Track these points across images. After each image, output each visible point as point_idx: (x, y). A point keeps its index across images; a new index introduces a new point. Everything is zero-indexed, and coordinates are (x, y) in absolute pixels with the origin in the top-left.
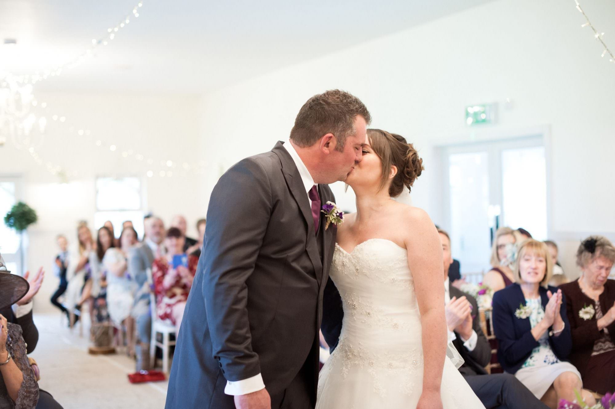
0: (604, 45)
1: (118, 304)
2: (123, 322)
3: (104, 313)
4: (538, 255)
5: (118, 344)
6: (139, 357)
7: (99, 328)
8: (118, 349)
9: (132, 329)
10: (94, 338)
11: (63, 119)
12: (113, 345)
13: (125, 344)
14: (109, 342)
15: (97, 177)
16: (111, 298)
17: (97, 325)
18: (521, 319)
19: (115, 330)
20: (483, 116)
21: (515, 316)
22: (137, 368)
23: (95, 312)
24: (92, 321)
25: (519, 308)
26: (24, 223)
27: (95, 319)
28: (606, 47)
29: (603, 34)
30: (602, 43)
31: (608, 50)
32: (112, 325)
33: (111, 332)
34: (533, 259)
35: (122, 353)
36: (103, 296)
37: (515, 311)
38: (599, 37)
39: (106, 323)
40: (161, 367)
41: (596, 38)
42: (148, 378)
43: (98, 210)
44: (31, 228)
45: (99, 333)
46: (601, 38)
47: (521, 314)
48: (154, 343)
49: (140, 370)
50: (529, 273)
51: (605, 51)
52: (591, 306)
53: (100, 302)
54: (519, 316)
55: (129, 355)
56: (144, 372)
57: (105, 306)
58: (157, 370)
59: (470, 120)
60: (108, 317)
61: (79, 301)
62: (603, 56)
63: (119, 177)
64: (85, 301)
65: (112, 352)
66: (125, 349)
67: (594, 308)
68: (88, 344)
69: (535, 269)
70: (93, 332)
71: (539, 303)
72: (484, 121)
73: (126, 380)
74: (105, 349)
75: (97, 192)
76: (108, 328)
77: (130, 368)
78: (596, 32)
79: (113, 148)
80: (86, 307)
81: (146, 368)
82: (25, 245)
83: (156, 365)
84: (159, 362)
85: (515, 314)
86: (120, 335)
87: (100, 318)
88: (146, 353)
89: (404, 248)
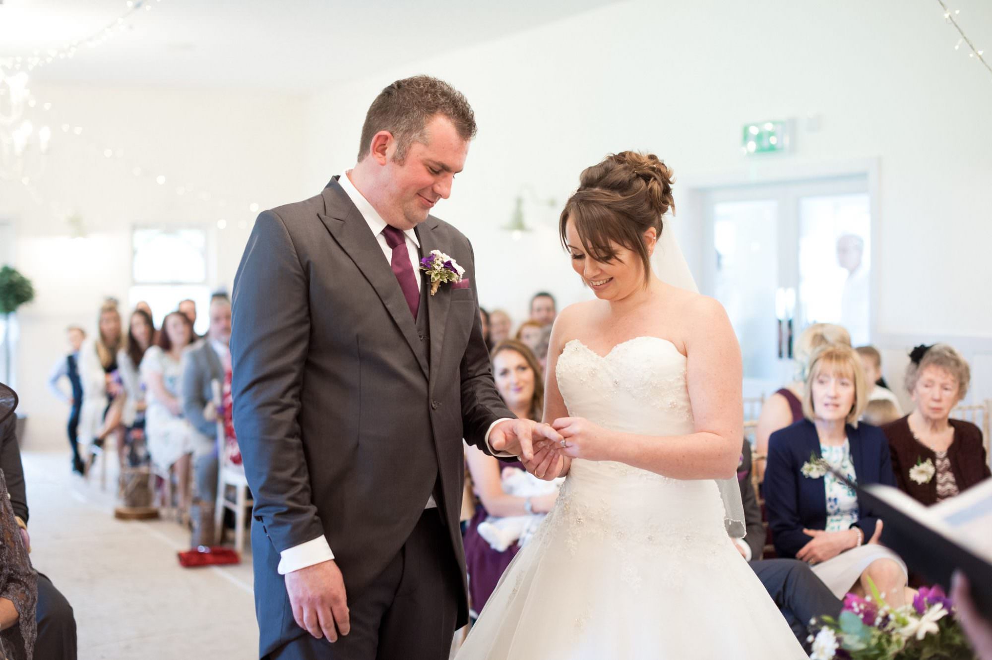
0: (960, 30)
1: (165, 436)
2: (172, 467)
3: (141, 452)
4: (840, 375)
5: (163, 503)
6: (196, 524)
7: (133, 476)
8: (164, 512)
9: (187, 479)
10: (123, 492)
11: (78, 130)
12: (156, 504)
13: (174, 504)
14: (148, 499)
15: (134, 227)
16: (152, 428)
17: (130, 471)
18: (810, 478)
19: (160, 480)
20: (773, 140)
21: (802, 473)
22: (193, 542)
23: (127, 450)
24: (122, 466)
25: (809, 461)
26: (11, 302)
27: (126, 461)
28: (962, 34)
29: (957, 12)
30: (956, 26)
31: (965, 38)
32: (155, 471)
33: (152, 483)
34: (833, 381)
35: (170, 518)
36: (140, 425)
37: (802, 465)
38: (950, 17)
39: (143, 469)
40: (233, 542)
41: (946, 19)
42: (210, 558)
43: (134, 283)
44: (24, 309)
45: (131, 485)
46: (954, 20)
47: (811, 470)
48: (221, 502)
49: (199, 545)
50: (826, 405)
51: (961, 40)
52: (929, 461)
53: (135, 434)
54: (808, 474)
55: (181, 522)
56: (202, 549)
57: (144, 440)
58: (226, 547)
59: (752, 146)
60: (148, 458)
61: (100, 432)
62: (957, 47)
63: (170, 229)
64: (110, 432)
65: (153, 516)
66: (174, 512)
67: (934, 464)
68: (114, 501)
69: (835, 398)
70: (122, 484)
71: (844, 452)
72: (772, 148)
73: (174, 561)
74: (140, 510)
75: (134, 252)
76: (147, 476)
77: (182, 542)
78: (945, 9)
79: (161, 180)
80: (112, 441)
81: (207, 542)
82: (13, 336)
83: (224, 539)
84: (230, 534)
85: (801, 471)
86: (167, 488)
87: (135, 460)
88: (209, 519)
89: (684, 355)
